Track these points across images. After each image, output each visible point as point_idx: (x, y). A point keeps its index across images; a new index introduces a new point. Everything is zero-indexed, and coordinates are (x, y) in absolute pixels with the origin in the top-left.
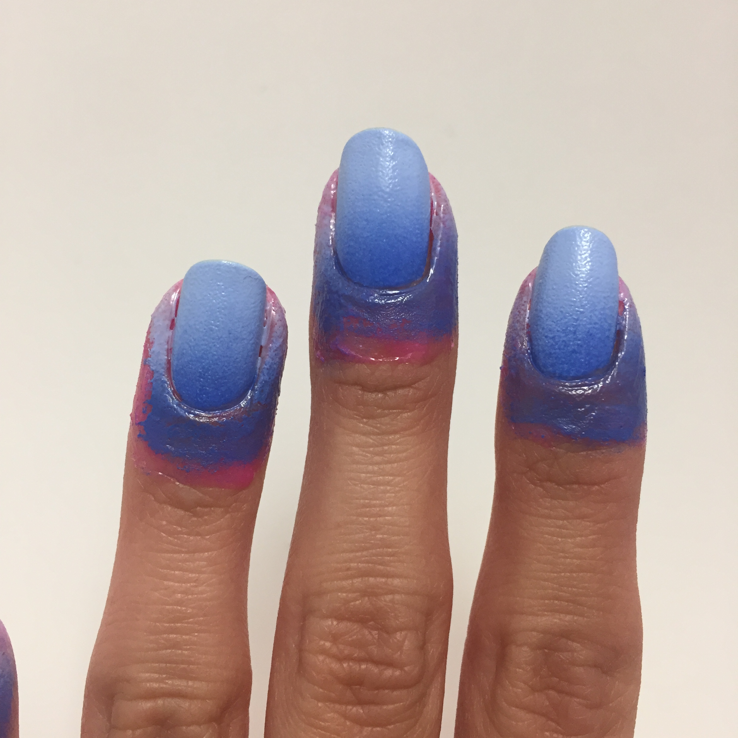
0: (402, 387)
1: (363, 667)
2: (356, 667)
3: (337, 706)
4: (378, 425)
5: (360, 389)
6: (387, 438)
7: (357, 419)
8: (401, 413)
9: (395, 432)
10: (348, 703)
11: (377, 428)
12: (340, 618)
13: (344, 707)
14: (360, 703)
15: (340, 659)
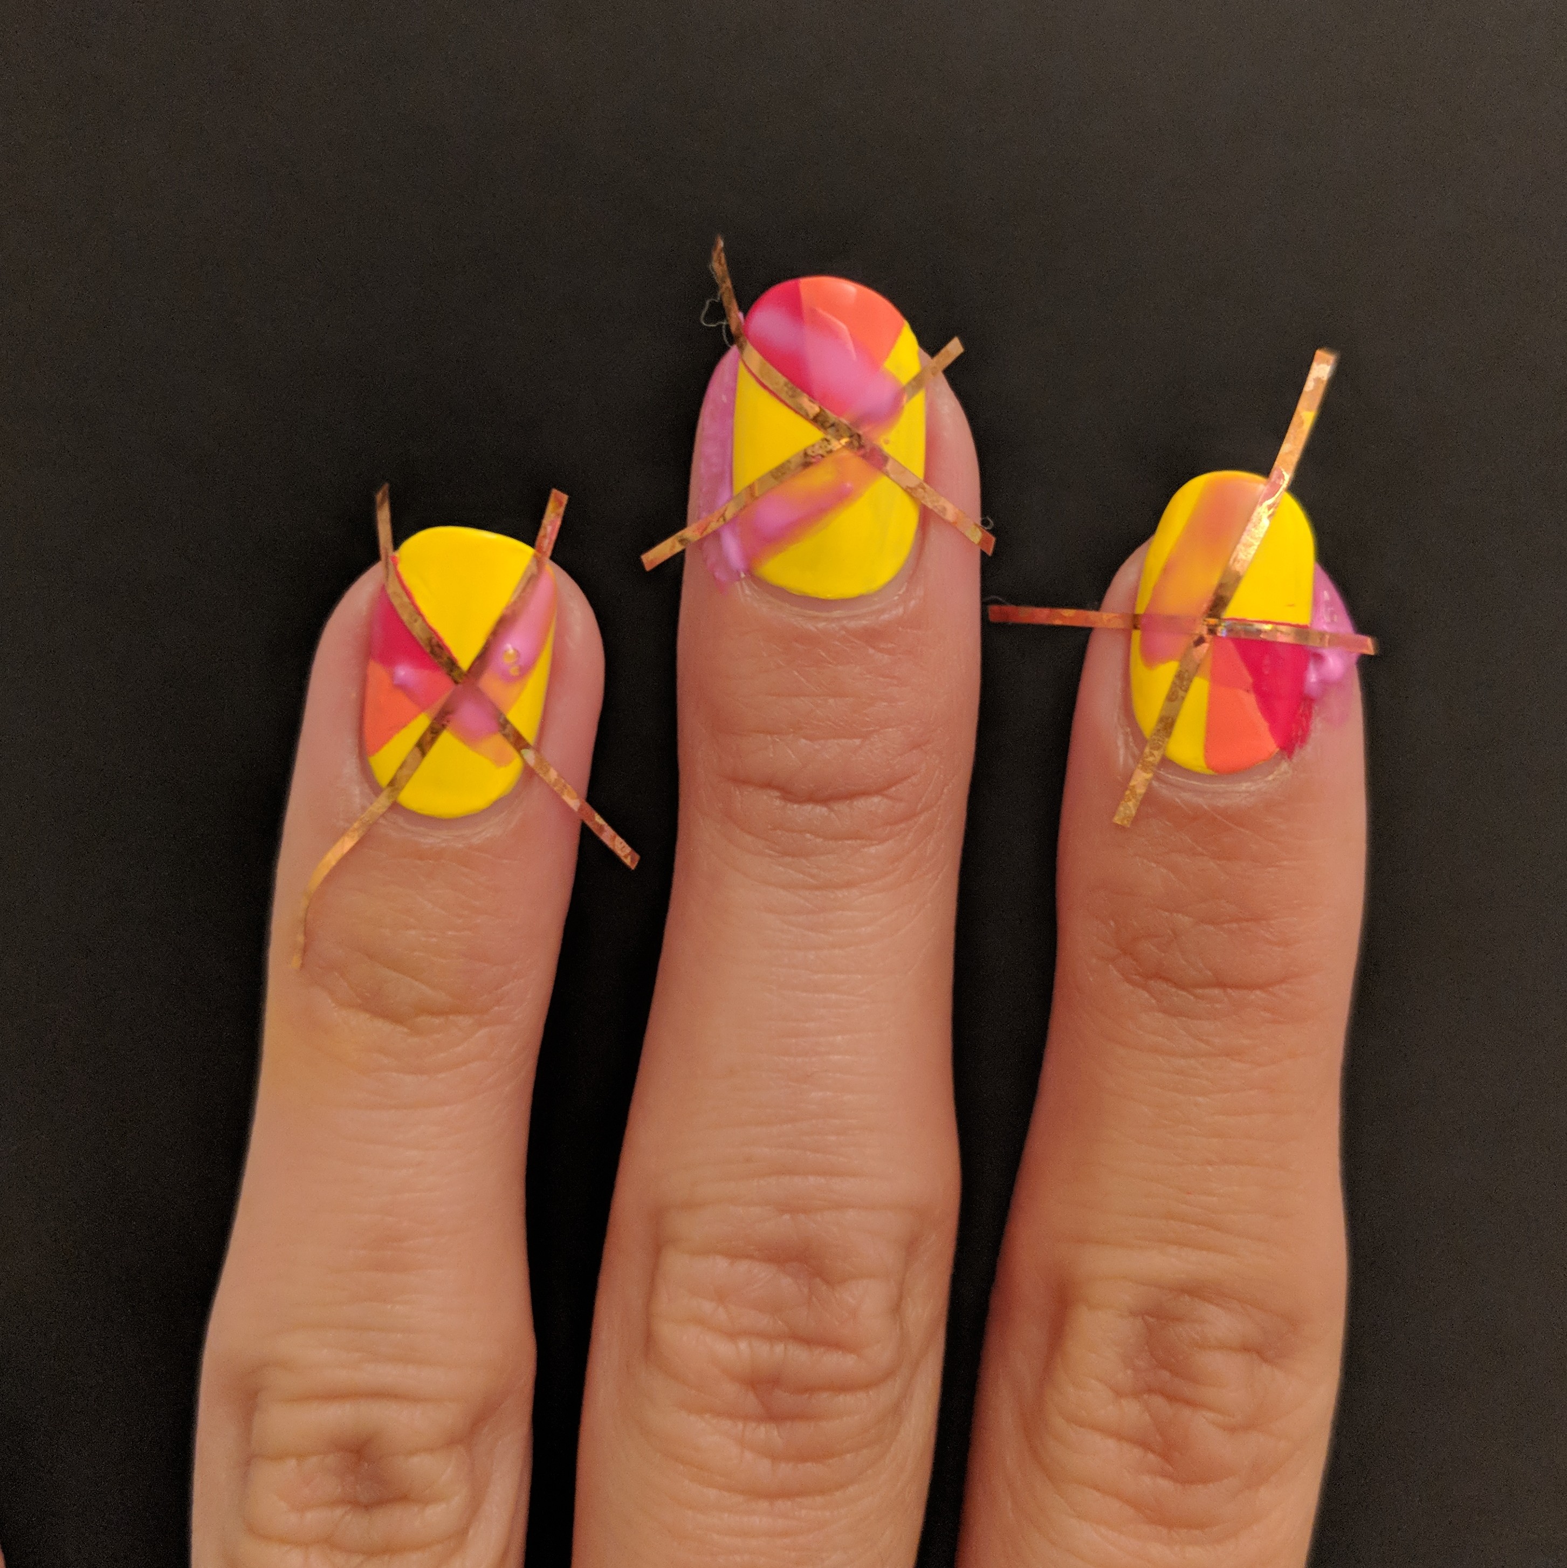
0: (865, 793)
1: (779, 1348)
2: (763, 1349)
3: (726, 1424)
4: (815, 871)
5: (777, 797)
6: (832, 896)
7: (770, 856)
8: (864, 846)
9: (849, 885)
10: (746, 1418)
11: (812, 876)
12: (734, 1255)
13: (740, 1425)
14: (772, 1416)
15: (733, 1335)
